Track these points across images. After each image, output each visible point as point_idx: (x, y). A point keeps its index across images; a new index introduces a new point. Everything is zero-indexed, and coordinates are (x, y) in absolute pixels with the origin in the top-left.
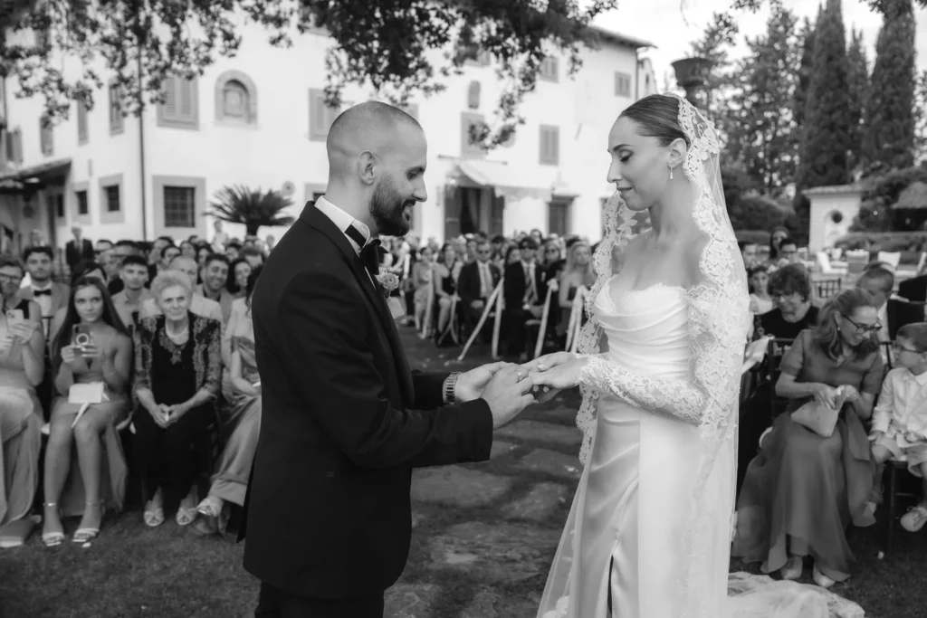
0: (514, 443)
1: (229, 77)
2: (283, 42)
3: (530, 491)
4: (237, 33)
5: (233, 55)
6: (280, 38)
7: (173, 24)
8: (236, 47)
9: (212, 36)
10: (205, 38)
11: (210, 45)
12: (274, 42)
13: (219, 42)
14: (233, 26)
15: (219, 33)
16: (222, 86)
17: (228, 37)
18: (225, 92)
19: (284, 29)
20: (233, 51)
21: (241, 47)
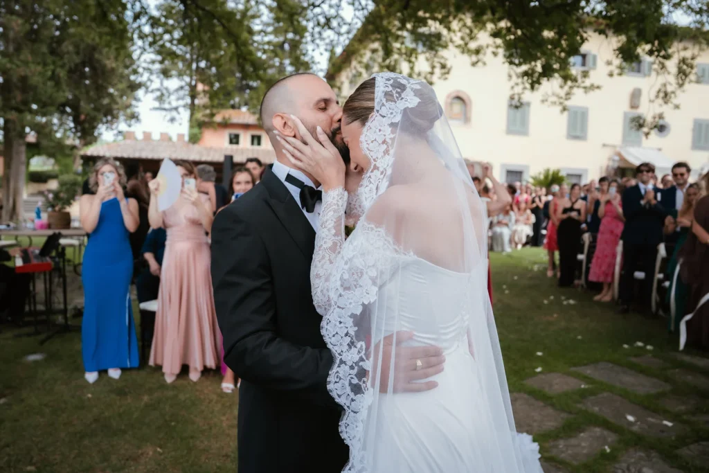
0: (587, 383)
1: (454, 95)
2: (480, 64)
3: (581, 432)
4: (449, 64)
5: (446, 79)
6: (477, 62)
7: (410, 61)
8: (448, 73)
9: (433, 67)
10: (429, 69)
11: (432, 73)
12: (474, 64)
13: (438, 71)
14: (446, 59)
15: (438, 65)
16: (449, 100)
17: (443, 66)
18: (451, 104)
19: (481, 56)
20: (447, 76)
21: (452, 72)
